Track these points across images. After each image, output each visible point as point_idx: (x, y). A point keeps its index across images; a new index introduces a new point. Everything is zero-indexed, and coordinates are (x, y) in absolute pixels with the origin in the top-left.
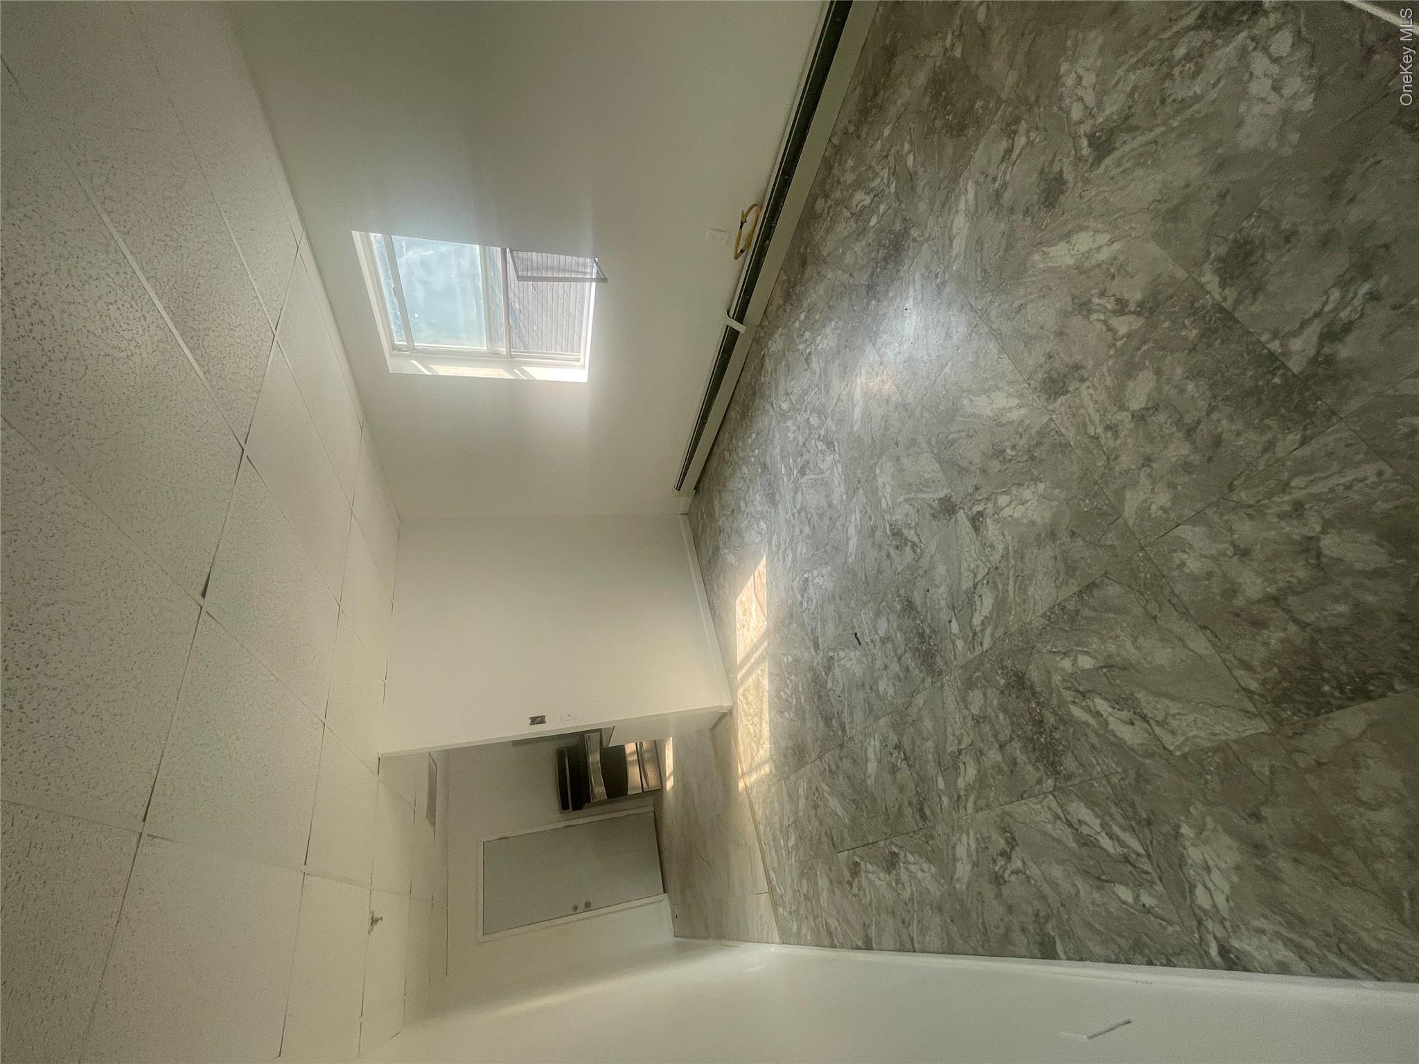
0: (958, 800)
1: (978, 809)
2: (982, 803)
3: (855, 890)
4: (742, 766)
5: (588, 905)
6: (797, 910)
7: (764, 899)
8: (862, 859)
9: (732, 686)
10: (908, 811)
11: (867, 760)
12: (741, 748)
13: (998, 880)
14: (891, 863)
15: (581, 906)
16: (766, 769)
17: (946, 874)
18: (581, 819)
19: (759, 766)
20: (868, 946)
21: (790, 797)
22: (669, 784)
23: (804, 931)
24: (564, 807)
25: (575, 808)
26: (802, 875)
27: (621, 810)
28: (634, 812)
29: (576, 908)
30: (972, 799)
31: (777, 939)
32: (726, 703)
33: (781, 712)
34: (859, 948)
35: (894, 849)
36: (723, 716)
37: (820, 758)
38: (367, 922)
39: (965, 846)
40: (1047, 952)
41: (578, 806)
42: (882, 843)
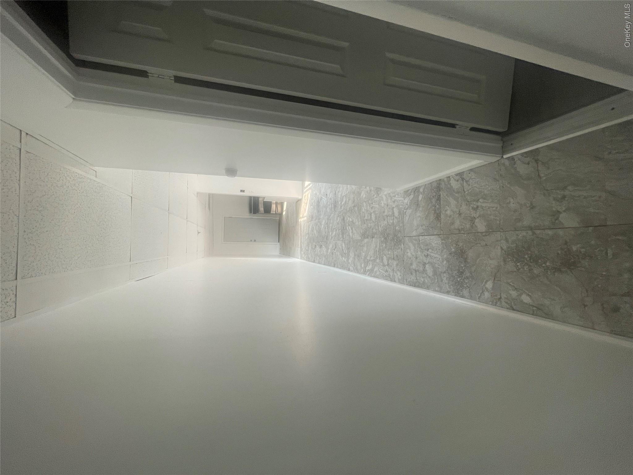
0: (332, 238)
1: (333, 240)
2: (334, 239)
3: (315, 251)
4: (301, 216)
5: (255, 241)
6: (305, 253)
7: (299, 249)
8: (323, 244)
9: (303, 193)
10: (325, 237)
11: (322, 225)
12: (301, 211)
13: (333, 254)
14: (321, 247)
15: (253, 241)
16: (305, 218)
17: (327, 251)
18: (255, 217)
19: (304, 217)
20: (314, 262)
21: (308, 226)
22: (284, 213)
23: (305, 257)
24: (250, 212)
25: (254, 213)
26: (307, 245)
27: (268, 217)
28: (273, 218)
29: (251, 241)
30: (333, 238)
31: (300, 258)
32: (300, 197)
33: (311, 206)
34: (312, 262)
35: (322, 244)
36: (299, 200)
37: (315, 220)
38: (197, 233)
39: (331, 246)
40: (334, 266)
41: (255, 213)
42: (320, 242)
